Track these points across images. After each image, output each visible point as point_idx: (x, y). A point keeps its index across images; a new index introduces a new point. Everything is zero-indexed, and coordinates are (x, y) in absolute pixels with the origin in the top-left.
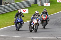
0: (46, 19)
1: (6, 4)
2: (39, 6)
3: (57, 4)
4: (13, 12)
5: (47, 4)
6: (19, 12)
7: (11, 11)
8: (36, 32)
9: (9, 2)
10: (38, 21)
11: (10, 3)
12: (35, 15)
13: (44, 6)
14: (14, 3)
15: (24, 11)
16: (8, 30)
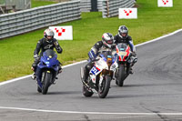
0: (126, 58)
1: (7, 11)
2: (104, 17)
3: (158, 12)
4: (25, 37)
5: (128, 13)
6: (46, 36)
7: (19, 33)
8: (104, 96)
9: (14, 7)
10: (110, 63)
11: (17, 8)
12: (101, 44)
13: (120, 17)
14: (28, 8)
15: (60, 34)
16: (11, 91)
